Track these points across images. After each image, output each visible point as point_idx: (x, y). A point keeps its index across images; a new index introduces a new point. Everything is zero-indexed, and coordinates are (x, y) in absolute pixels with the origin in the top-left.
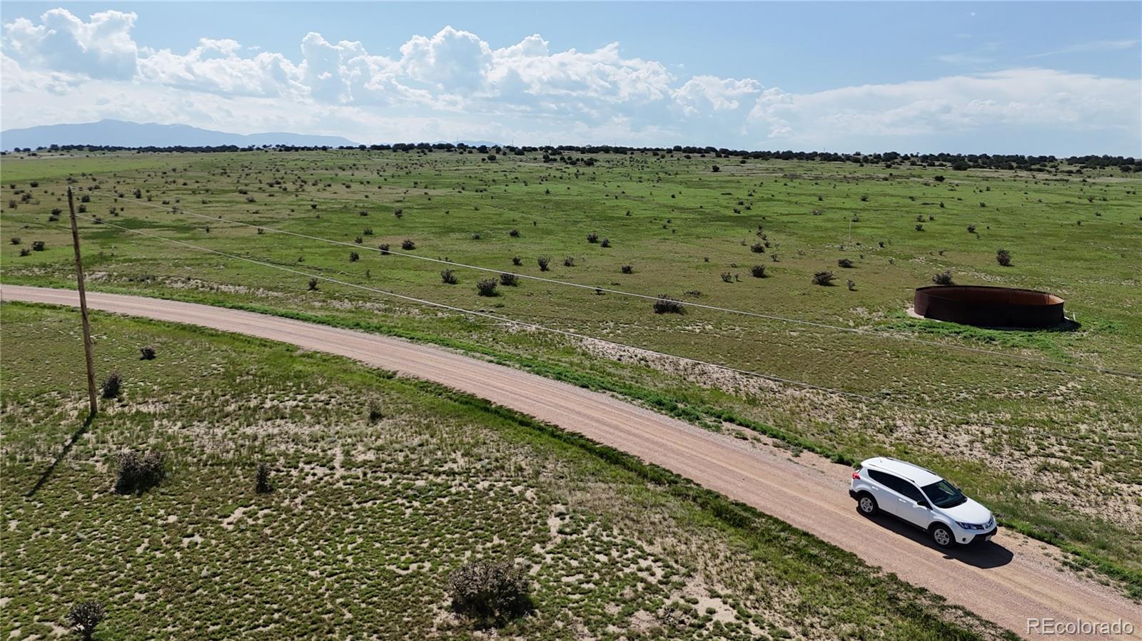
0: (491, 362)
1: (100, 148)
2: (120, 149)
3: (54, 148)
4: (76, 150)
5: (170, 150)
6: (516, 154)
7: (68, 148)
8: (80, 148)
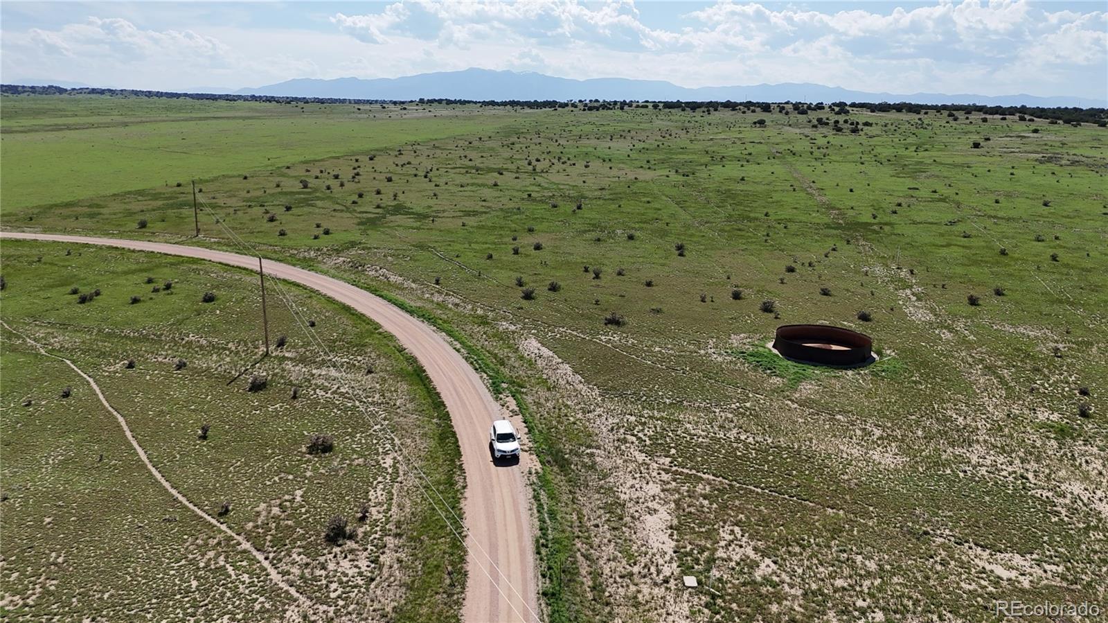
0: (458, 351)
1: (455, 102)
2: (469, 102)
3: (422, 101)
4: (437, 103)
5: (504, 104)
6: (799, 113)
7: (431, 102)
8: (440, 101)
